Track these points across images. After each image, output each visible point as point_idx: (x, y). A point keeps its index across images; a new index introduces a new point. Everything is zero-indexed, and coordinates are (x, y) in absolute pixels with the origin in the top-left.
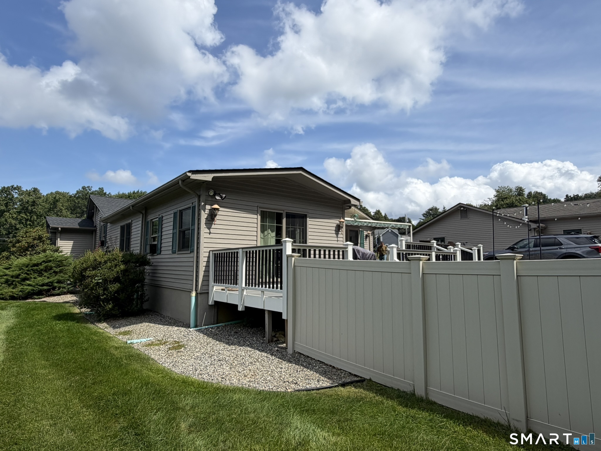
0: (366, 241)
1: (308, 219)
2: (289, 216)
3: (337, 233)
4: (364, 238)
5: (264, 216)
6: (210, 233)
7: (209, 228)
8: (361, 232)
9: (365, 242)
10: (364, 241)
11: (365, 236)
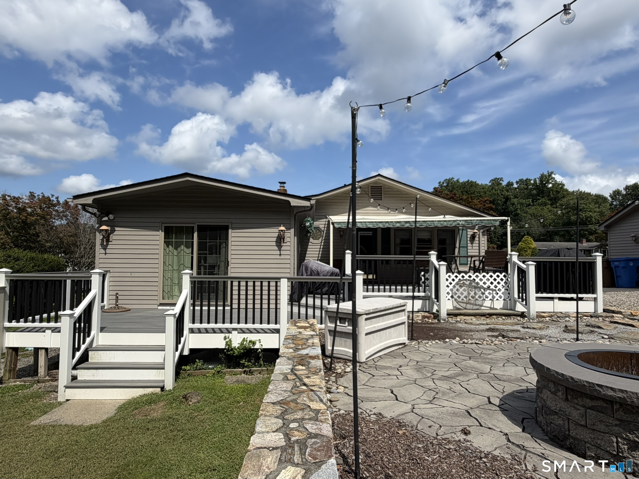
0: (472, 243)
1: (230, 231)
2: (201, 229)
3: (279, 244)
4: (469, 239)
5: (168, 232)
6: (106, 254)
7: (105, 249)
8: (461, 231)
9: (469, 245)
10: (467, 243)
11: (469, 236)
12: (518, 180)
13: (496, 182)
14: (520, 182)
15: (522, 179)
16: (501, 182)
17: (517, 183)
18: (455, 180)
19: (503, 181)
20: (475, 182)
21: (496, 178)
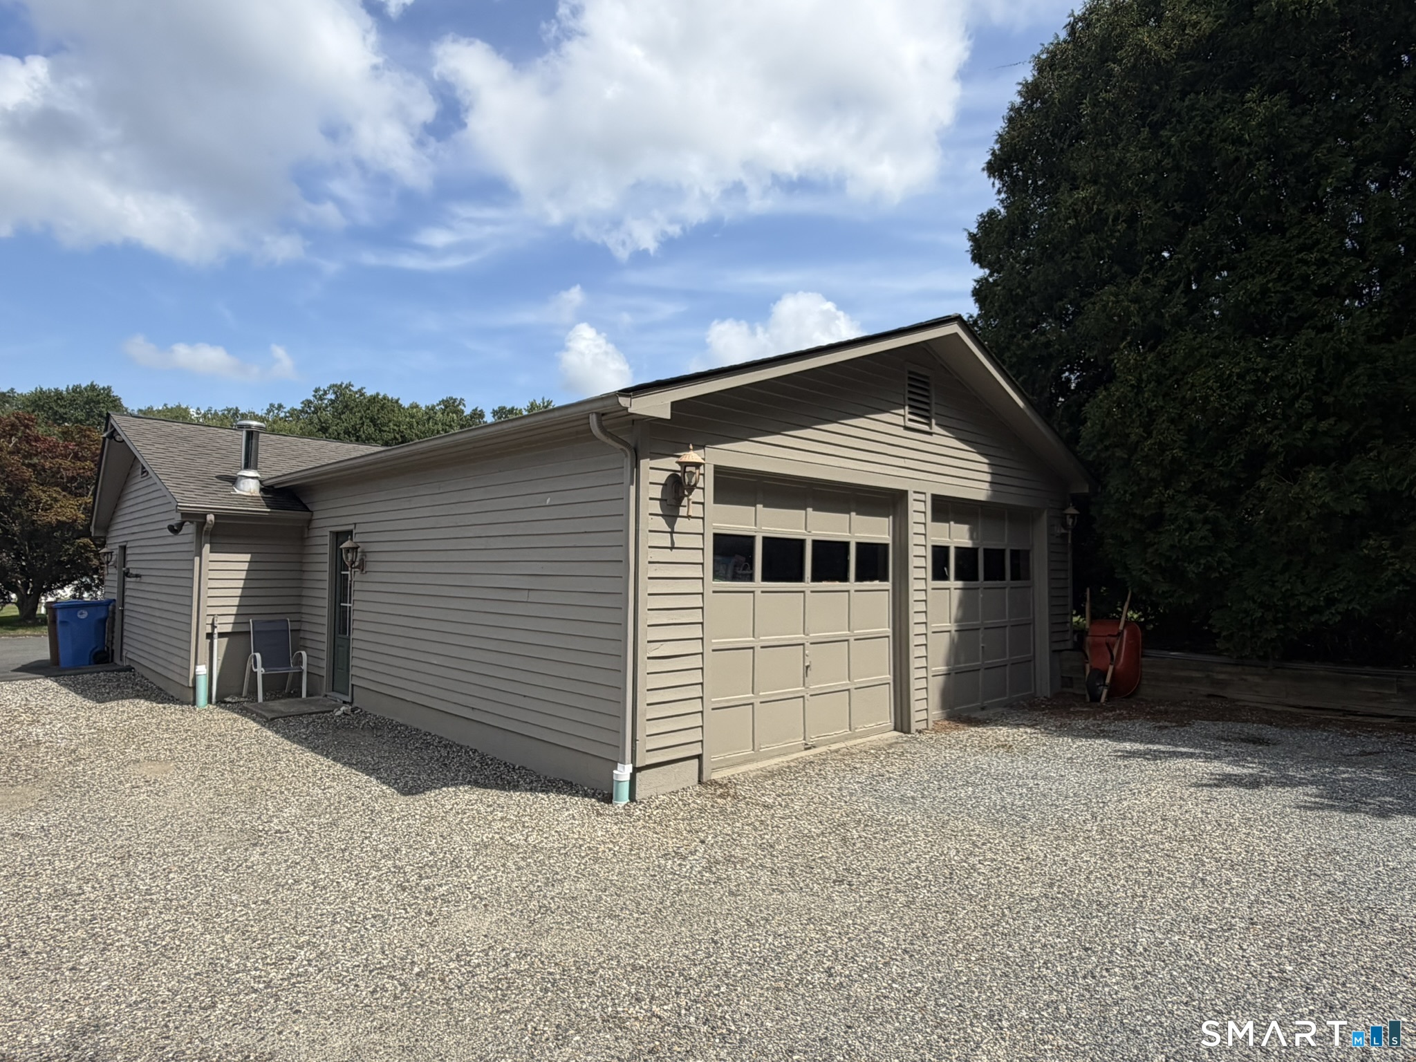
12: (496, 408)
13: (451, 406)
14: (500, 412)
15: (504, 408)
16: (461, 407)
17: (495, 413)
18: (355, 389)
19: (464, 405)
20: (397, 401)
21: (451, 398)
